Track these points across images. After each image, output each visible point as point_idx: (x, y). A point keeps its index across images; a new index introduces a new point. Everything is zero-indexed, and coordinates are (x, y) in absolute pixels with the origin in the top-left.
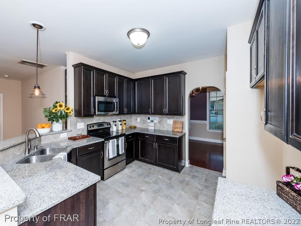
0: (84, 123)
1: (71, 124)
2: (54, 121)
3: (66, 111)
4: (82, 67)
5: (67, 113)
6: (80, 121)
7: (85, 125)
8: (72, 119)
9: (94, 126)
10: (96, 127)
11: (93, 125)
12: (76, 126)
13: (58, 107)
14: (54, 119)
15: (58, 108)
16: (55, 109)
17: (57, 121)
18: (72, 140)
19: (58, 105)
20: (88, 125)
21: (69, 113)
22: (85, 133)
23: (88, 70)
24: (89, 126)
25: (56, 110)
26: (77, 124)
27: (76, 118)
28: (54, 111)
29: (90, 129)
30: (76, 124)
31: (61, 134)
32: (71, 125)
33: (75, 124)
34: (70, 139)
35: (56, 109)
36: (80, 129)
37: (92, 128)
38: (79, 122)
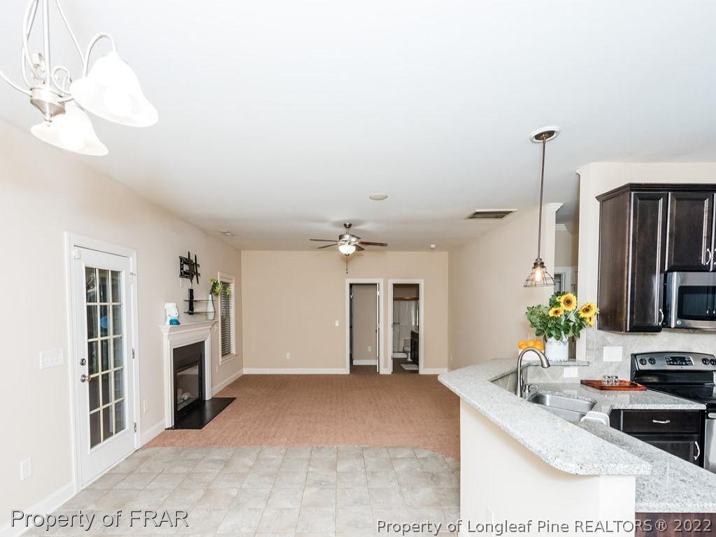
0: (621, 348)
1: (590, 347)
2: (550, 335)
3: (582, 315)
4: (633, 193)
5: (582, 319)
6: (610, 341)
7: (624, 354)
8: (591, 334)
9: (657, 362)
10: (661, 365)
11: (652, 356)
12: (601, 355)
13: (562, 304)
14: (553, 333)
15: (563, 307)
16: (554, 309)
17: (558, 338)
18: (593, 387)
19: (562, 299)
20: (634, 356)
21: (588, 320)
22: (626, 376)
23: (647, 199)
24: (639, 358)
25: (556, 312)
26: (604, 347)
27: (602, 333)
28: (551, 314)
29: (642, 367)
30: (600, 350)
31: (565, 369)
32: (587, 349)
33: (598, 349)
34: (586, 383)
35: (557, 309)
36: (611, 363)
37: (648, 367)
38: (608, 344)
